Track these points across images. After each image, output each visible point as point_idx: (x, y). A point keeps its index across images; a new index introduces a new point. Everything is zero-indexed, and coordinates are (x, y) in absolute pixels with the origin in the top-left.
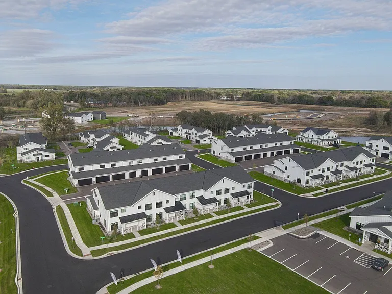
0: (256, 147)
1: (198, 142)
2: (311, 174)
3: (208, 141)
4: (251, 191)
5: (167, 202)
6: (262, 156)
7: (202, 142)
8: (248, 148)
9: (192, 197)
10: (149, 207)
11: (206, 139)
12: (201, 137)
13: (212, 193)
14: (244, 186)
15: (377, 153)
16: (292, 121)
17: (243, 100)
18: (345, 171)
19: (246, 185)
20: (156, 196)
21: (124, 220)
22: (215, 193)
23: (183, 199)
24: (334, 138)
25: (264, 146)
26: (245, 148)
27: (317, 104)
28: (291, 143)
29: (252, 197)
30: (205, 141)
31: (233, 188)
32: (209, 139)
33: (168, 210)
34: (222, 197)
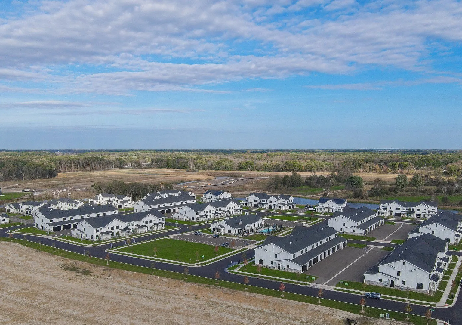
0: (167, 205)
1: (120, 206)
2: (199, 214)
3: (128, 205)
4: (164, 222)
5: (121, 226)
6: (172, 211)
7: (123, 206)
8: (161, 206)
9: (133, 225)
10: (113, 228)
11: (127, 203)
12: (123, 202)
13: (143, 222)
14: (160, 220)
15: (251, 204)
16: (203, 187)
17: (153, 167)
18: (223, 213)
19: (161, 219)
20: (116, 223)
21: (102, 233)
22: (145, 223)
23: (129, 226)
24: (228, 197)
25: (173, 204)
26: (159, 206)
27: (236, 170)
28: (193, 201)
29: (165, 226)
30: (126, 205)
31: (154, 220)
32: (130, 203)
33: (122, 230)
34: (149, 225)
